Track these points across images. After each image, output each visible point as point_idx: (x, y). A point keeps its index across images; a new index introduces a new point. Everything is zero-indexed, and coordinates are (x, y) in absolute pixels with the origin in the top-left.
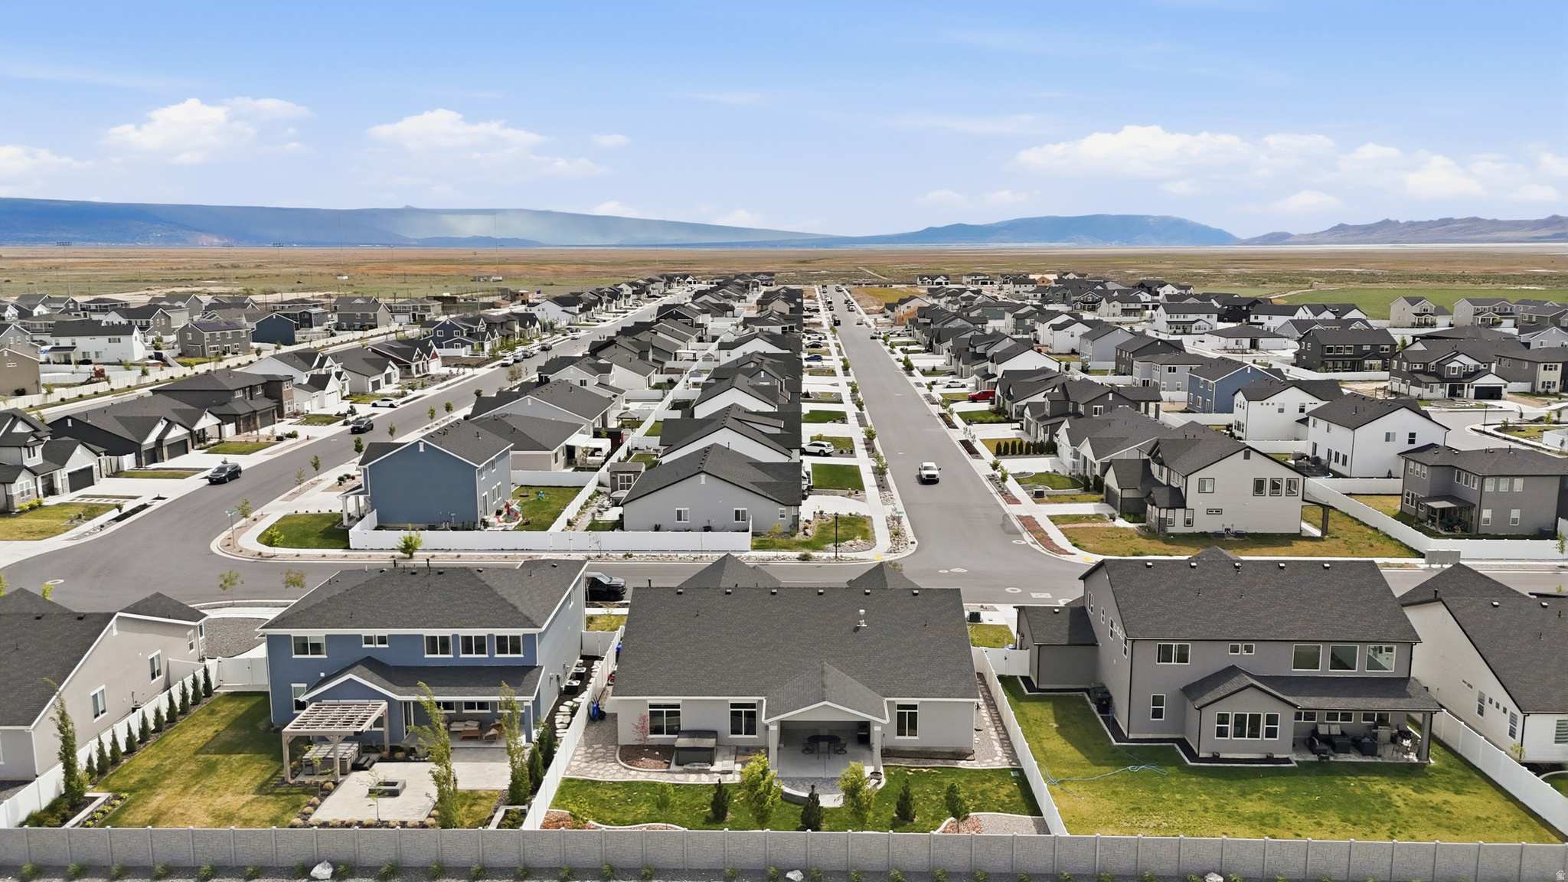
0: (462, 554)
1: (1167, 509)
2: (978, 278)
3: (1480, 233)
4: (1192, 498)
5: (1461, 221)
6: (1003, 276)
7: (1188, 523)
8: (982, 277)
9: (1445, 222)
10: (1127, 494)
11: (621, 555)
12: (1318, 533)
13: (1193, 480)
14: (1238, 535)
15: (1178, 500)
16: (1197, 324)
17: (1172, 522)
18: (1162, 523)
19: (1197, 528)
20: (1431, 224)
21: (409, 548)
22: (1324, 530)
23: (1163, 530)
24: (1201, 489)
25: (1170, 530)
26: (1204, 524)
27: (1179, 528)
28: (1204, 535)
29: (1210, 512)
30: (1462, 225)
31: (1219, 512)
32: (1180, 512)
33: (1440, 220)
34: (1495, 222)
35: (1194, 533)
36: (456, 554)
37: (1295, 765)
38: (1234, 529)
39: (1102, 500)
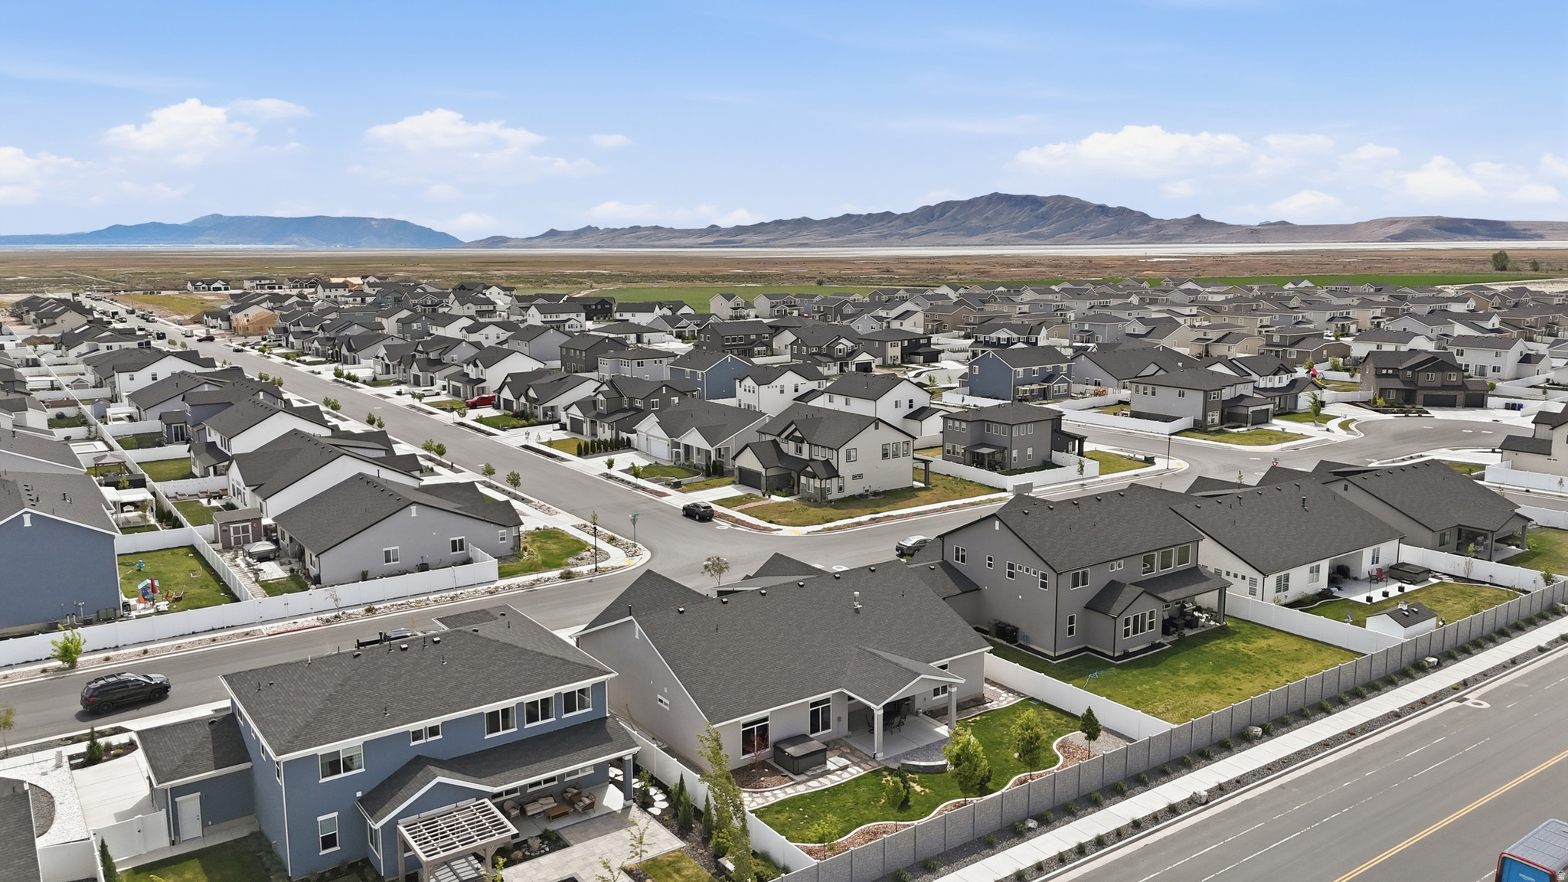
0: (148, 647)
1: (826, 479)
2: (263, 282)
3: (663, 239)
4: (845, 469)
5: (646, 229)
6: (291, 280)
7: (841, 489)
8: (268, 282)
9: (635, 229)
10: (772, 472)
11: (362, 610)
12: (923, 485)
13: (842, 452)
14: (876, 494)
15: (832, 472)
16: (570, 323)
17: (829, 490)
18: (823, 492)
19: (847, 493)
20: (623, 232)
21: (68, 654)
22: (926, 482)
23: (825, 498)
24: (848, 458)
25: (830, 497)
26: (853, 488)
27: (834, 495)
28: (852, 498)
29: (854, 477)
30: (648, 232)
31: (860, 476)
32: (835, 480)
33: (631, 227)
34: (671, 230)
35: (845, 497)
36: (141, 648)
37: (1169, 646)
38: (873, 489)
39: (734, 482)
